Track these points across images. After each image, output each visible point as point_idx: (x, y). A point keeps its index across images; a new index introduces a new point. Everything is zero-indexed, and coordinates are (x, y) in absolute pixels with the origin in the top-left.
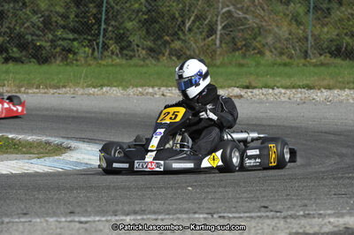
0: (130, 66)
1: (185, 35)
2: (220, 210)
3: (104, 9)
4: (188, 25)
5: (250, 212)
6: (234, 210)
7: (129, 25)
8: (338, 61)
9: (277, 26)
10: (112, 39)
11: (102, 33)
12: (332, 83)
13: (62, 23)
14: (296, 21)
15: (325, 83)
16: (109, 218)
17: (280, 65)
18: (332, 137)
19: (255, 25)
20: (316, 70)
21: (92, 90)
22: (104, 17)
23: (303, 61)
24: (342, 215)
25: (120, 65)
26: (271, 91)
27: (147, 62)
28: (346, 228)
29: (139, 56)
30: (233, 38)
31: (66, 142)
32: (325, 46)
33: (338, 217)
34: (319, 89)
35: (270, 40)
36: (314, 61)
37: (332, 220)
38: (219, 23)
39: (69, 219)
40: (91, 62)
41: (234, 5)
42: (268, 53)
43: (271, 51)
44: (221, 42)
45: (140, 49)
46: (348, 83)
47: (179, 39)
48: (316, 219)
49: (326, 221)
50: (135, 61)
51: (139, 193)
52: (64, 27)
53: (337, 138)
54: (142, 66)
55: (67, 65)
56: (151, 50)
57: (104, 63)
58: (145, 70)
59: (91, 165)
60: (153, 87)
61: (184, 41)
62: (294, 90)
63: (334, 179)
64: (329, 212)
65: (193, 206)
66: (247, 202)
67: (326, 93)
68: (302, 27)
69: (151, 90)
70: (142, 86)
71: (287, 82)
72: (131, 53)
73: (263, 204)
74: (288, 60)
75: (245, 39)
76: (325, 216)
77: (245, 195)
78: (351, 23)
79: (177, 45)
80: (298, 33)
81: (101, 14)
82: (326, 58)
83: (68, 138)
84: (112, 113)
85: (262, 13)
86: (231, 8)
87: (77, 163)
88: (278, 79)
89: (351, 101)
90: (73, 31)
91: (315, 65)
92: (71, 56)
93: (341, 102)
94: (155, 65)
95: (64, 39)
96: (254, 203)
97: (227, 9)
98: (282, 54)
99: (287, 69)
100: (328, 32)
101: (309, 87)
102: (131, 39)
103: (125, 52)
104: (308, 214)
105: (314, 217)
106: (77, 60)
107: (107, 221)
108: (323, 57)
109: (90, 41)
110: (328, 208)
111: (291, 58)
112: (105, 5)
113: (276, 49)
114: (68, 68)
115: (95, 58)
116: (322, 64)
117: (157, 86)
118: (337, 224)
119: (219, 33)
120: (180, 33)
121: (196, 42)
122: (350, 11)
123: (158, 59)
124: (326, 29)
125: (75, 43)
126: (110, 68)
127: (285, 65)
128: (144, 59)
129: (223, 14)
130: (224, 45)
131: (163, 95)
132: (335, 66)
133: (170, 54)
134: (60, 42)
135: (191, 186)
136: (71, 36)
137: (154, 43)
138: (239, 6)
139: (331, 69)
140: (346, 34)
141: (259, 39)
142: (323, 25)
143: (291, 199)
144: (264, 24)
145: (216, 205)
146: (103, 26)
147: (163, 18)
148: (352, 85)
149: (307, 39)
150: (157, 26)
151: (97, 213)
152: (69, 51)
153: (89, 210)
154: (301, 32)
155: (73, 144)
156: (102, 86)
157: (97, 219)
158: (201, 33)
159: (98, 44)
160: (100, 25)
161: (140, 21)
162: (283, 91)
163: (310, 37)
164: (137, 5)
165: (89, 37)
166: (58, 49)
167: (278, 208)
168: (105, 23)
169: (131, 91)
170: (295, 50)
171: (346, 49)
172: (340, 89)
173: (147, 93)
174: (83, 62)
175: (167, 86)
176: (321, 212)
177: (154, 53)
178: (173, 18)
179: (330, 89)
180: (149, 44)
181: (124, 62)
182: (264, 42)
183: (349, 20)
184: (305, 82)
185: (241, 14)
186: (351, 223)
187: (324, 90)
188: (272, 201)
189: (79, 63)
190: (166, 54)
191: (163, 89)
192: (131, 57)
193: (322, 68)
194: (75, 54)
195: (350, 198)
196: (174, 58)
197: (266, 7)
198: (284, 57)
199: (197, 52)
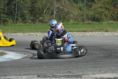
0: (25, 26)
1: (44, 15)
2: (54, 73)
3: (16, 7)
4: (45, 12)
5: (64, 74)
6: (59, 73)
7: (25, 12)
8: (94, 22)
9: (74, 11)
10: (19, 16)
11: (16, 15)
12: (92, 30)
13: (3, 12)
14: (80, 9)
15: (90, 30)
16: (18, 77)
17: (75, 24)
18: (92, 48)
19: (67, 11)
20: (87, 25)
21: (13, 34)
22: (16, 9)
23: (82, 23)
24: (95, 74)
25: (22, 25)
26: (72, 33)
27: (31, 24)
28: (96, 78)
29: (28, 22)
30: (60, 16)
31: (4, 52)
32: (90, 17)
33: (93, 75)
34: (88, 32)
35: (72, 16)
36: (86, 22)
37: (91, 76)
38: (55, 10)
39: (4, 78)
40: (12, 25)
41: (60, 4)
42: (71, 20)
43: (72, 20)
44: (55, 17)
45: (29, 20)
46: (97, 30)
47: (41, 16)
48: (86, 76)
49: (89, 76)
50: (27, 24)
51: (28, 68)
52: (3, 13)
53: (94, 48)
54: (29, 25)
55: (5, 26)
56: (33, 20)
57: (17, 25)
58: (30, 27)
59: (12, 59)
60: (33, 32)
61: (43, 17)
62: (80, 32)
63: (93, 62)
64: (91, 73)
65: (46, 72)
66: (63, 70)
67: (90, 33)
68: (82, 11)
69: (32, 33)
70: (29, 32)
71: (77, 30)
72: (26, 21)
73: (68, 71)
74: (77, 22)
75: (64, 16)
76: (89, 74)
77: (63, 68)
78: (98, 9)
79: (41, 18)
80: (81, 13)
81: (16, 8)
82: (90, 22)
83: (5, 50)
84: (20, 42)
85: (69, 7)
86: (59, 5)
87: (8, 59)
88: (74, 29)
89: (99, 36)
90: (7, 14)
91: (87, 24)
92: (6, 23)
93: (95, 36)
94: (34, 25)
95: (4, 17)
96: (66, 71)
97: (57, 6)
98: (75, 20)
99: (77, 26)
100: (91, 13)
101: (85, 31)
102: (26, 16)
103: (24, 21)
104: (84, 74)
105: (86, 75)
106: (8, 24)
107: (17, 78)
108: (89, 21)
109: (12, 17)
110: (90, 72)
111: (79, 22)
112: (17, 5)
113: (74, 19)
114: (5, 27)
115: (14, 23)
116: (89, 24)
117: (34, 32)
118: (93, 77)
119: (55, 14)
120: (42, 14)
121: (47, 17)
122: (98, 6)
123: (35, 23)
124: (90, 12)
125: (7, 18)
126: (19, 26)
127: (77, 24)
128: (30, 23)
129: (56, 8)
130: (56, 18)
131: (36, 35)
132: (93, 24)
133: (39, 21)
134: (2, 18)
135: (45, 65)
136: (6, 16)
137: (33, 18)
138: (61, 5)
139: (92, 25)
140: (97, 13)
141: (68, 15)
142: (89, 10)
143: (78, 69)
144: (70, 10)
145: (53, 72)
146: (16, 12)
147: (36, 9)
148: (99, 30)
149: (84, 15)
150: (34, 12)
151: (14, 75)
152: (5, 21)
153: (11, 74)
154: (82, 13)
155: (7, 52)
156: (16, 32)
157: (14, 77)
158: (49, 14)
159: (15, 18)
160: (15, 12)
161: (29, 11)
162: (76, 33)
163: (85, 15)
164: (27, 5)
165: (12, 16)
166: (2, 21)
167: (74, 72)
168: (17, 11)
169: (26, 34)
170: (80, 19)
171: (97, 18)
172: (95, 32)
173: (31, 35)
174: (10, 25)
175: (38, 32)
176: (88, 73)
177: (33, 21)
178: (40, 9)
179: (91, 32)
180: (32, 18)
181: (24, 24)
182: (70, 16)
183: (97, 8)
184: (83, 30)
185: (62, 7)
186: (98, 77)
187: (89, 32)
188: (72, 70)
189: (9, 25)
190: (38, 21)
191: (36, 33)
192: (26, 23)
193: (89, 25)
194: (7, 22)
195: (98, 68)
196: (40, 22)
197: (70, 5)
198: (76, 21)
199: (48, 20)
